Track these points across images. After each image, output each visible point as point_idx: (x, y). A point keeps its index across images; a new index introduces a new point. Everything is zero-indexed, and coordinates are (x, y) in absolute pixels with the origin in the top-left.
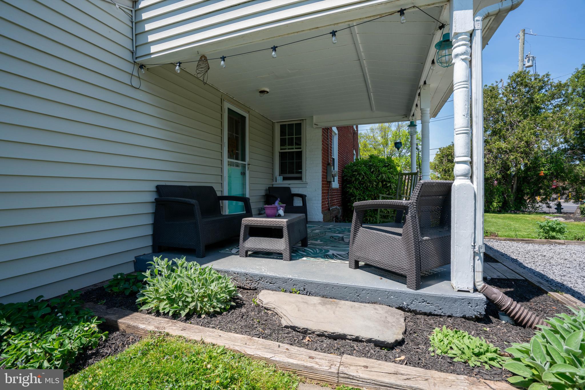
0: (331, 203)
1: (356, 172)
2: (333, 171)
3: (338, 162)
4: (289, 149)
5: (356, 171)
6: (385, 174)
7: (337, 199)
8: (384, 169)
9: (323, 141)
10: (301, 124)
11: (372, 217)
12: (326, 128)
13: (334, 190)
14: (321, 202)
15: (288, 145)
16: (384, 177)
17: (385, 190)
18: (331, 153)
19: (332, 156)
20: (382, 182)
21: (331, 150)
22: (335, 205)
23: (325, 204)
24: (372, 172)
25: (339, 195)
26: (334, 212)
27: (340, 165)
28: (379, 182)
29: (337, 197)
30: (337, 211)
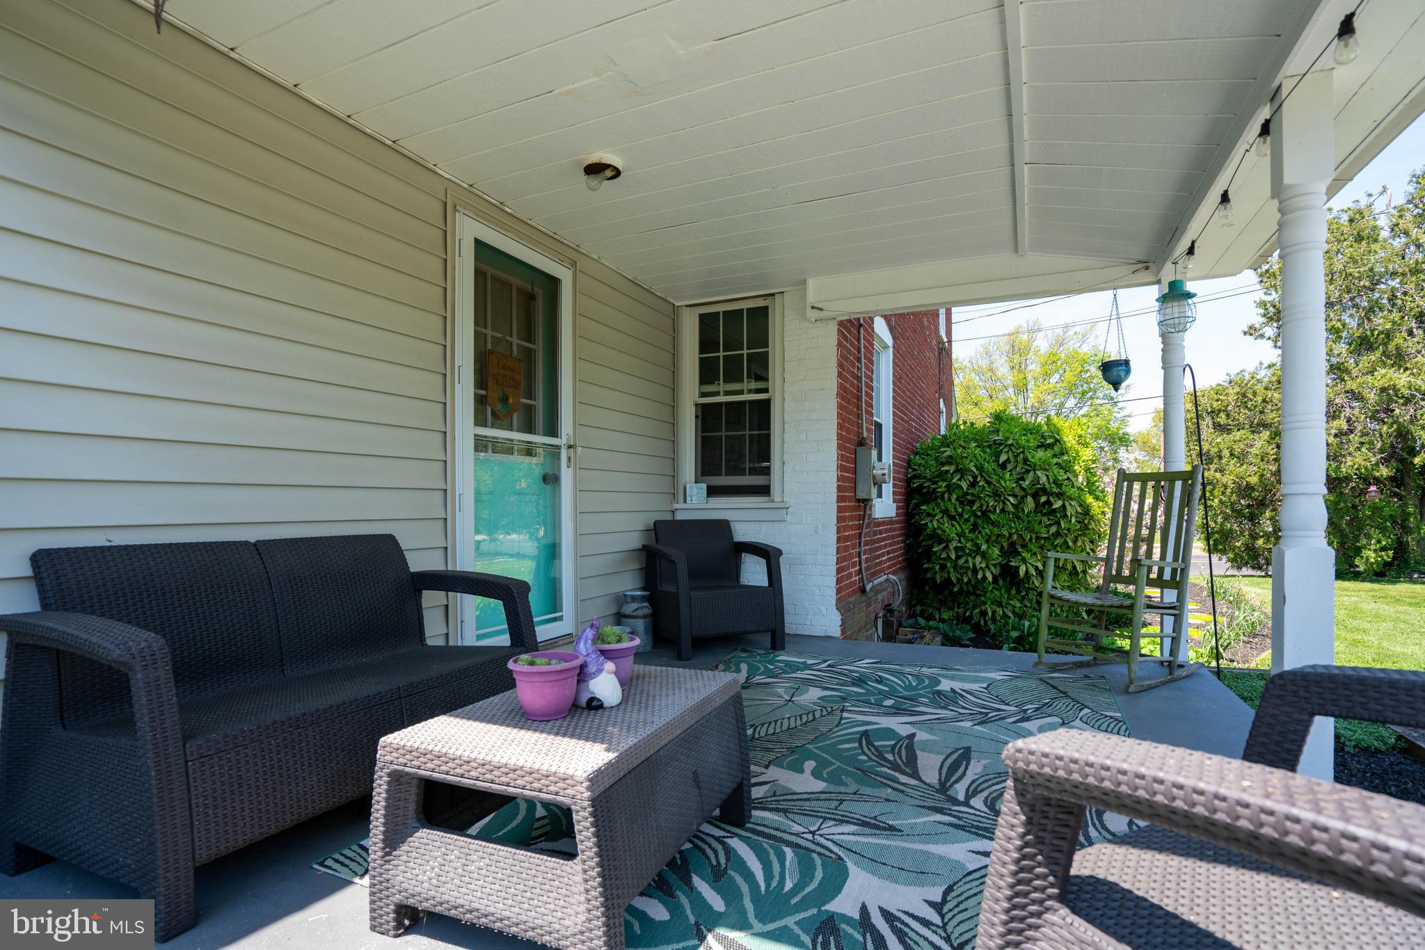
0: (868, 569)
1: (950, 463)
2: (877, 464)
3: (894, 435)
4: (727, 393)
5: (951, 459)
6: (1045, 470)
7: (889, 553)
8: (1040, 454)
9: (840, 365)
10: (766, 308)
11: (1000, 604)
12: (850, 321)
13: (879, 524)
14: (834, 569)
15: (725, 381)
16: (1043, 479)
17: (1045, 519)
18: (871, 406)
19: (872, 415)
20: (1035, 496)
21: (871, 397)
22: (882, 570)
23: (849, 576)
24: (1003, 466)
25: (898, 536)
26: (880, 597)
27: (898, 444)
28: (1023, 497)
29: (890, 545)
30: (890, 589)
